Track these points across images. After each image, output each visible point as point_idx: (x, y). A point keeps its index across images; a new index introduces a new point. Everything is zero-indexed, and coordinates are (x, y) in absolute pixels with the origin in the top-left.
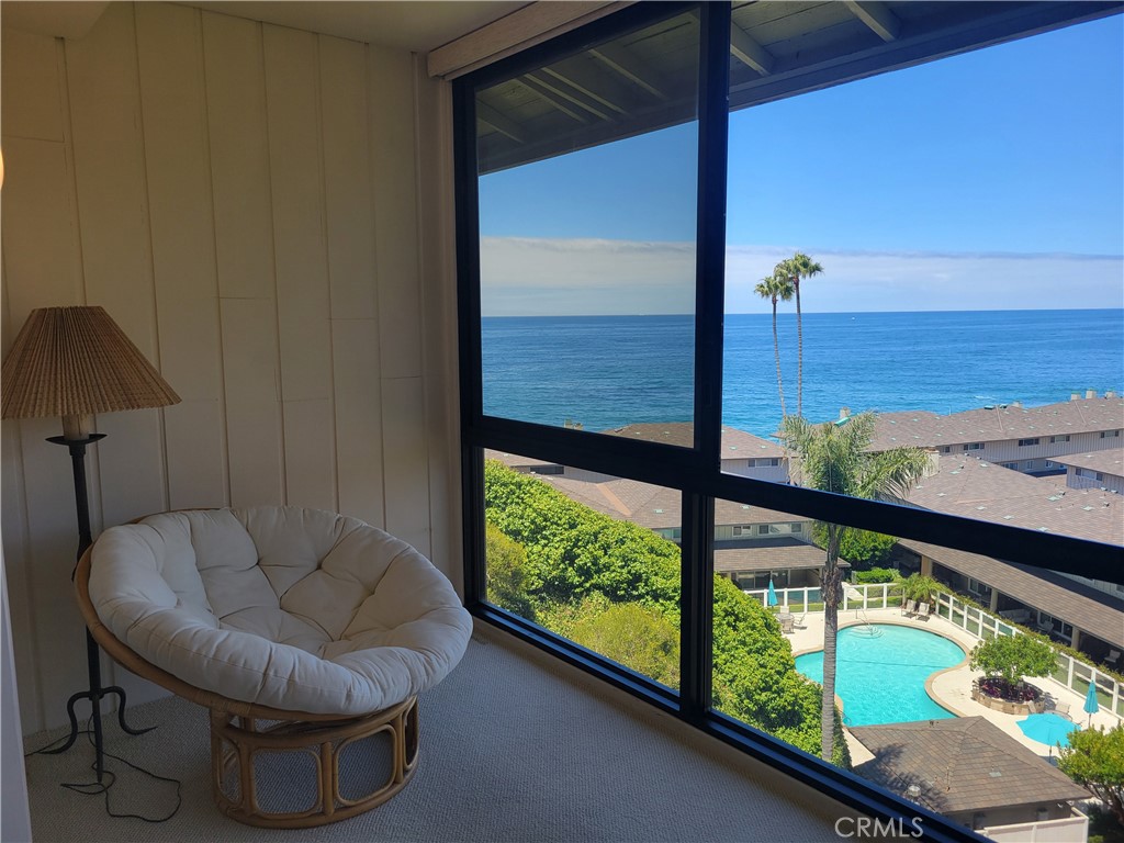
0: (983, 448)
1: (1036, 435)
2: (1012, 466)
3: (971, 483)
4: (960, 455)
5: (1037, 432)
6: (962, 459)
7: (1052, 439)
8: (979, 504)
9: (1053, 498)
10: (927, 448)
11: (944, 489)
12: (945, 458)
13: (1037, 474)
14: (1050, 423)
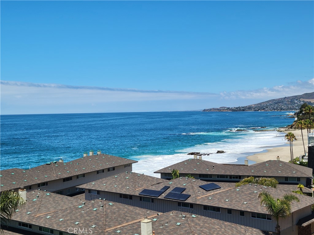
0: (47, 185)
1: (70, 176)
2: (60, 192)
3: (43, 204)
4: (36, 190)
5: (71, 174)
6: (38, 192)
7: (77, 176)
8: (47, 215)
9: (80, 207)
10: (20, 188)
11: (30, 210)
12: (29, 193)
13: (71, 195)
14: (76, 169)
